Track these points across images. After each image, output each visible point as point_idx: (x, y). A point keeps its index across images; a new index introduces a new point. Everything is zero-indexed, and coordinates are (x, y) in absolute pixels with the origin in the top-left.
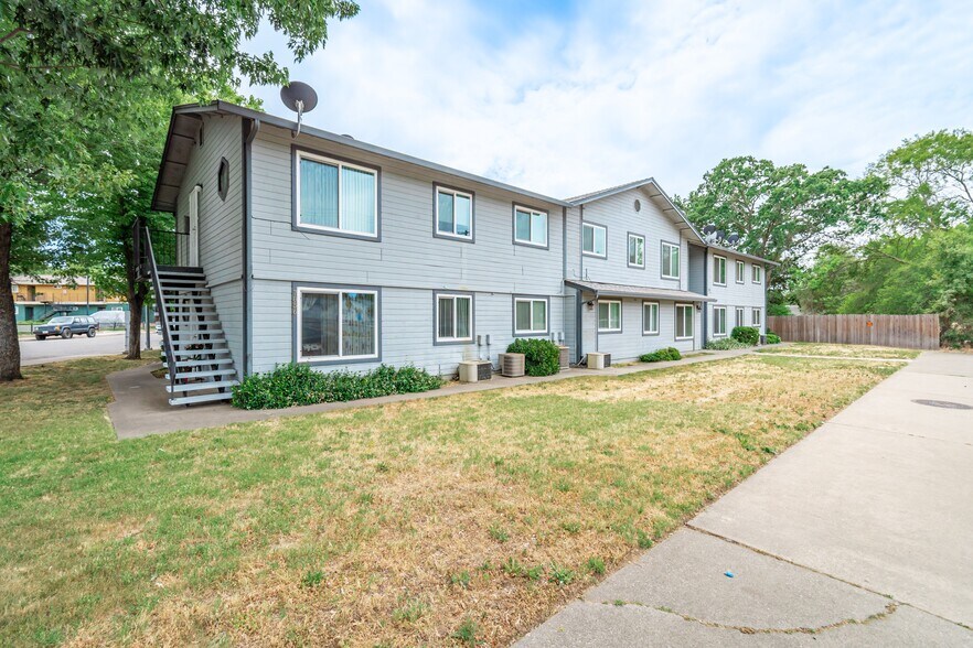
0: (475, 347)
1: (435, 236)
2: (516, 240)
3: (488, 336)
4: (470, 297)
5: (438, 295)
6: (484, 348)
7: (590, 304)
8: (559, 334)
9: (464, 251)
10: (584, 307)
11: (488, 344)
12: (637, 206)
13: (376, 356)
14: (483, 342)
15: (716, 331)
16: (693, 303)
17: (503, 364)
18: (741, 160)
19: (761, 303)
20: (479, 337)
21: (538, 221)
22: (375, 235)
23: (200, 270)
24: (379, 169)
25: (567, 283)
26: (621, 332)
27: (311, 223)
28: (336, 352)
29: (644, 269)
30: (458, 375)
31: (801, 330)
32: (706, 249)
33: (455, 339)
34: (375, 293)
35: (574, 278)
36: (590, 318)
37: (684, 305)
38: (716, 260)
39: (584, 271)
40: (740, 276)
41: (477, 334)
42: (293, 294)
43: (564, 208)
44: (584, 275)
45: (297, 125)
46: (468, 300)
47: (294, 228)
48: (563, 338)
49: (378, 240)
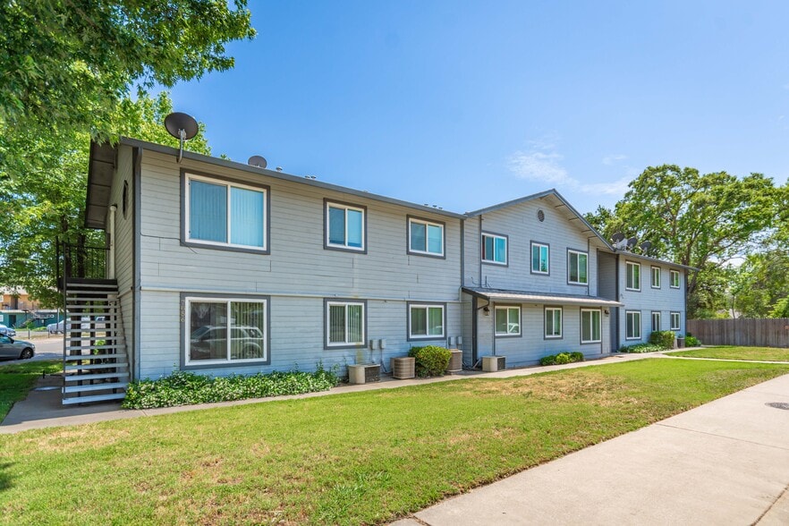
0: (367, 351)
1: (325, 247)
2: (411, 250)
3: (380, 341)
4: (363, 304)
5: (329, 303)
6: (377, 352)
7: (486, 310)
8: (457, 338)
9: (356, 261)
10: (480, 313)
11: (381, 348)
12: (541, 216)
13: (264, 359)
14: (375, 345)
15: (629, 334)
16: (600, 308)
17: (393, 367)
18: (665, 168)
19: (680, 306)
20: (371, 342)
21: (433, 232)
22: (264, 248)
23: (115, 282)
24: (268, 188)
25: (464, 290)
26: (521, 336)
27: (199, 238)
28: (225, 357)
29: (549, 275)
30: (348, 376)
31: (721, 332)
32: (618, 255)
33: (347, 344)
34: (265, 301)
35: (472, 285)
36: (485, 324)
37: (591, 310)
38: (629, 266)
39: (483, 279)
40: (654, 280)
41: (369, 339)
42: (182, 304)
43: (462, 220)
44: (483, 283)
45: (179, 150)
46: (360, 307)
47: (182, 243)
48: (460, 342)
49: (268, 252)
